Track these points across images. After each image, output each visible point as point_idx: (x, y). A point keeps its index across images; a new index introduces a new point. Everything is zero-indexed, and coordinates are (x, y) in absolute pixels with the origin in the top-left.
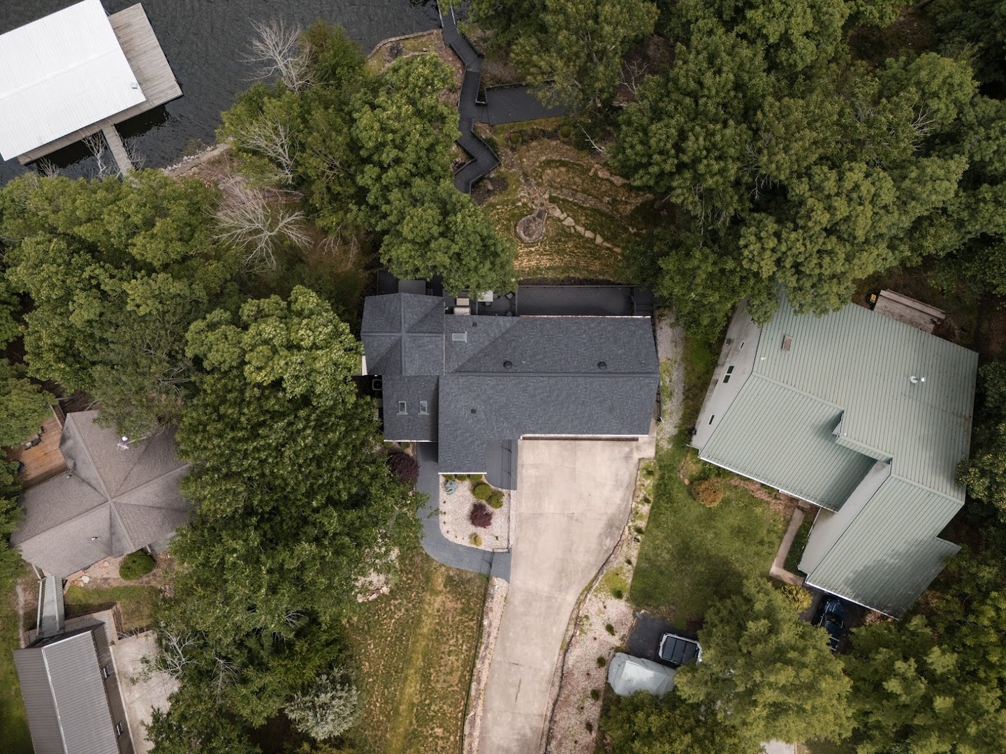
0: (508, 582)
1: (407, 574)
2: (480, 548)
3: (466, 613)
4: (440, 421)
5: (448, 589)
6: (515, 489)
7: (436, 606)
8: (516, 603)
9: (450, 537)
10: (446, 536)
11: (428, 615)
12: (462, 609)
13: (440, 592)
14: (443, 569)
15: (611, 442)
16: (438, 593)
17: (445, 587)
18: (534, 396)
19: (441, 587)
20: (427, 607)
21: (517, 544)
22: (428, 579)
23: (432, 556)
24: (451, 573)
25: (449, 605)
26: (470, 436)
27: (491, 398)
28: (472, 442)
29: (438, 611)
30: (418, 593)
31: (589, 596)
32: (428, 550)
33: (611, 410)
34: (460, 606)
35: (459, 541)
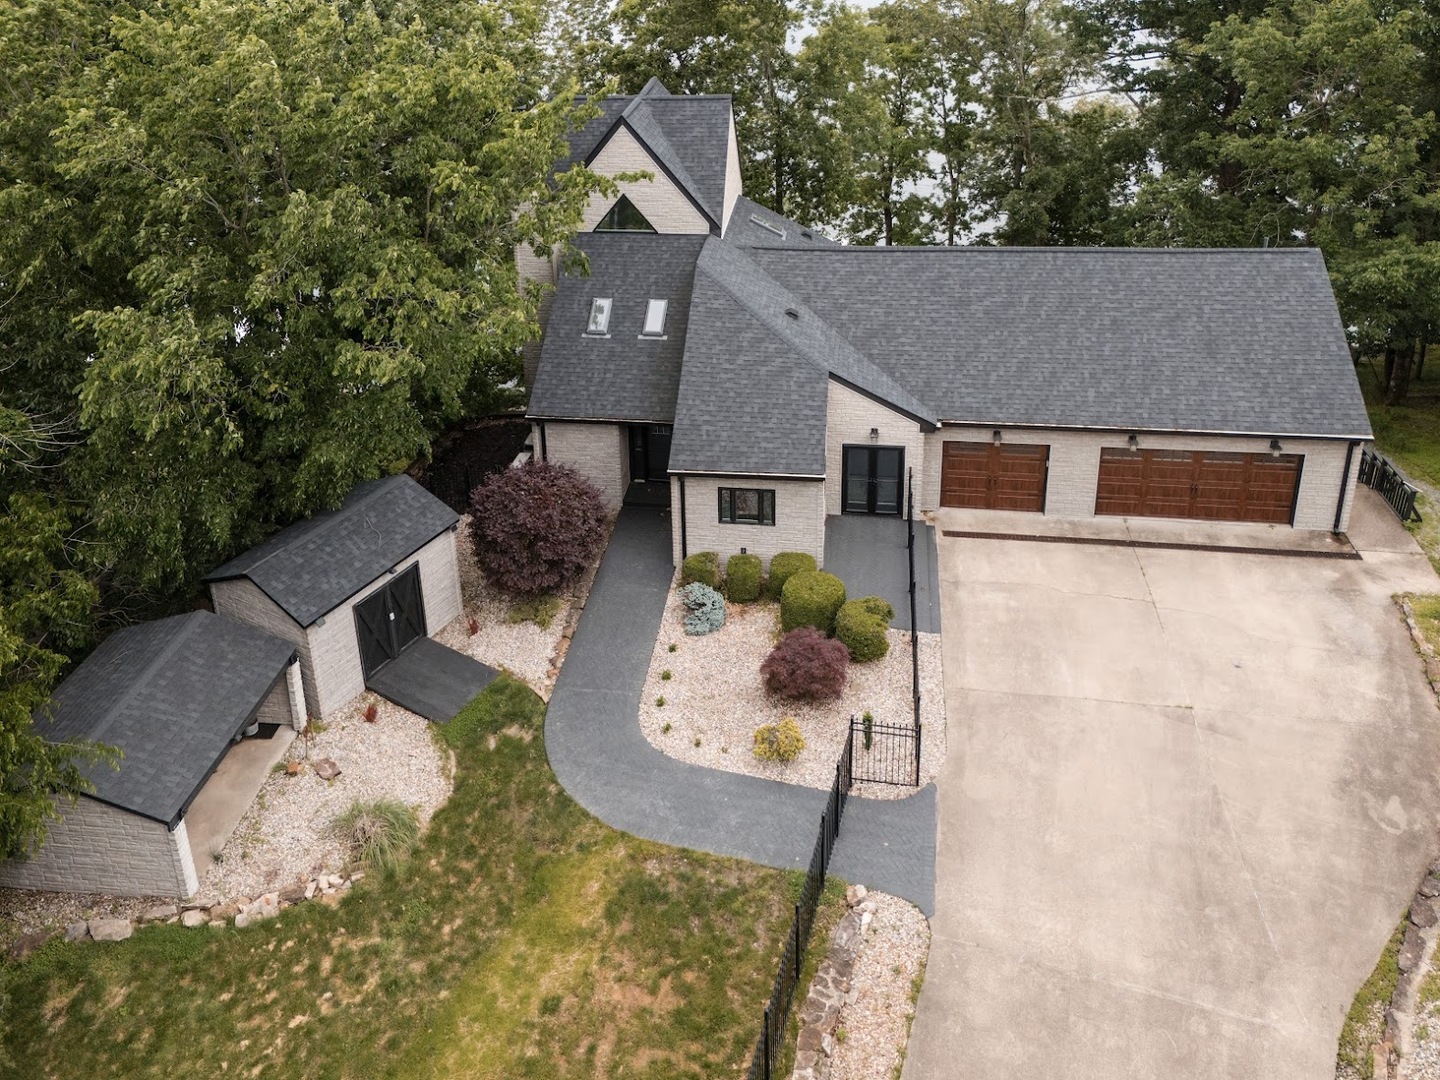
0: (926, 910)
1: (455, 854)
2: (792, 777)
3: (698, 1034)
4: (696, 297)
5: (625, 927)
6: (935, 628)
7: (547, 984)
8: (980, 1013)
9: (676, 747)
10: (657, 741)
11: (489, 1016)
12: (679, 1017)
13: (583, 934)
14: (621, 852)
15: (1265, 558)
16: (569, 939)
17: (611, 916)
18: (963, 303)
19: (591, 916)
20: (496, 984)
21: (958, 763)
22: (538, 882)
23: (582, 802)
24: (652, 869)
25: (610, 993)
26: (779, 353)
27: (842, 308)
28: (785, 371)
29: (550, 1006)
30: (474, 922)
31: (1406, 1020)
32: (573, 780)
33: (1211, 348)
34: (666, 1001)
35: (708, 757)
